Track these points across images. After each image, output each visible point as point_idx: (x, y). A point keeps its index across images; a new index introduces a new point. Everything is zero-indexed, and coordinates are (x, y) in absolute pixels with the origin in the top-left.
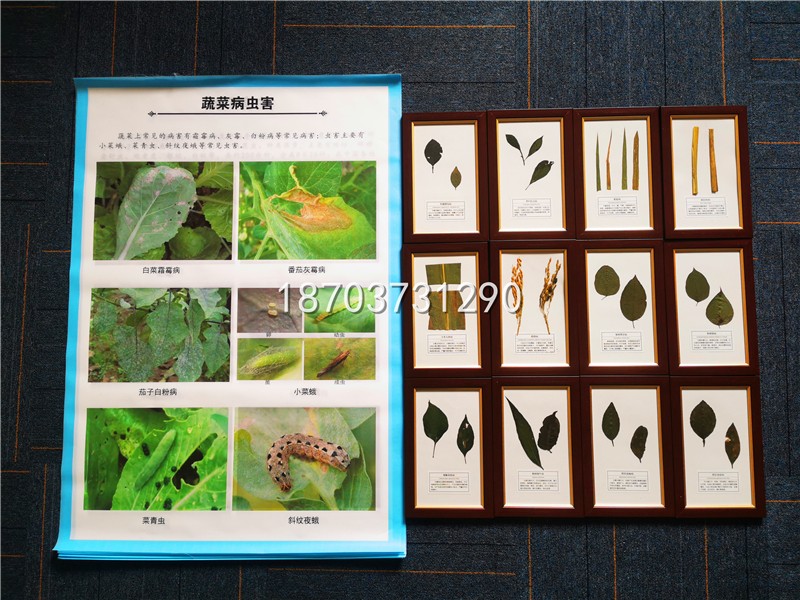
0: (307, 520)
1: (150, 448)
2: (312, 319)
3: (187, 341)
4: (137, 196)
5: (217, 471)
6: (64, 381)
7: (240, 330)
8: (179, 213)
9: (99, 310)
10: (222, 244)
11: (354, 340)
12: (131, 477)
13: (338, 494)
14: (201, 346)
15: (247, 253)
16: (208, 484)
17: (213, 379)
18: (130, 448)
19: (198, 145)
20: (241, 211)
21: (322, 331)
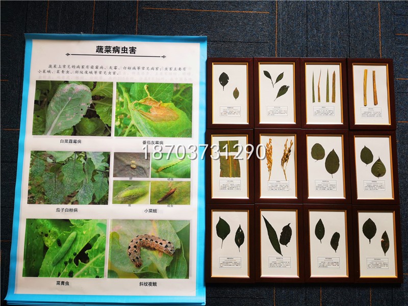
0: (150, 284)
1: (61, 242)
2: (155, 170)
3: (84, 181)
4: (58, 100)
5: (100, 255)
6: (14, 203)
7: (115, 176)
8: (82, 110)
9: (35, 163)
10: (106, 127)
11: (178, 182)
12: (50, 258)
13: (168, 269)
14: (92, 185)
15: (120, 133)
16: (94, 263)
17: (99, 203)
18: (50, 242)
19: (93, 72)
20: (117, 109)
21: (161, 177)
